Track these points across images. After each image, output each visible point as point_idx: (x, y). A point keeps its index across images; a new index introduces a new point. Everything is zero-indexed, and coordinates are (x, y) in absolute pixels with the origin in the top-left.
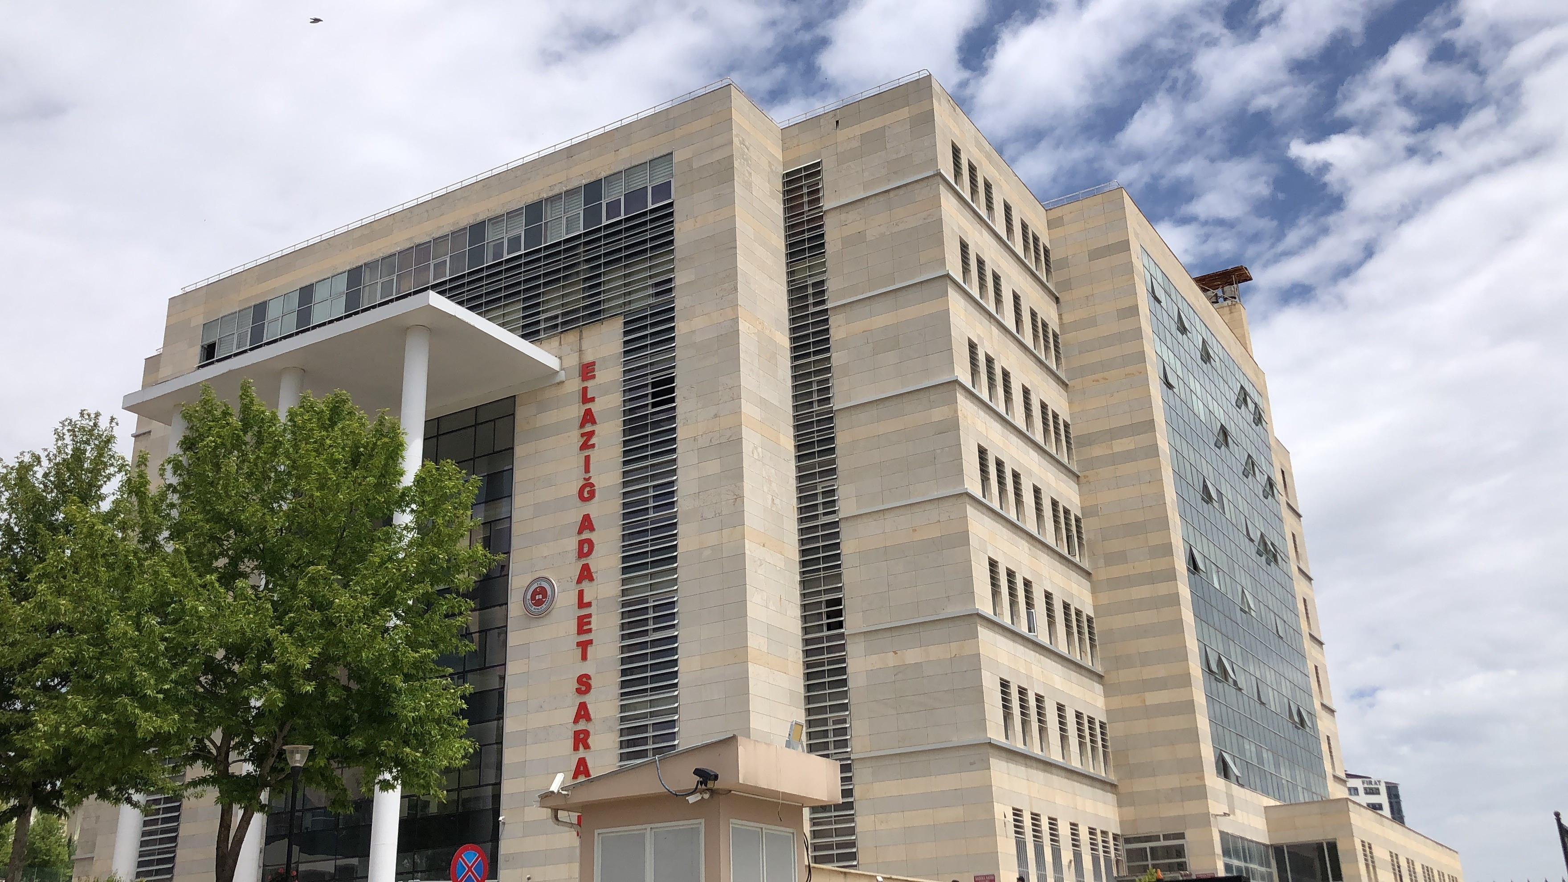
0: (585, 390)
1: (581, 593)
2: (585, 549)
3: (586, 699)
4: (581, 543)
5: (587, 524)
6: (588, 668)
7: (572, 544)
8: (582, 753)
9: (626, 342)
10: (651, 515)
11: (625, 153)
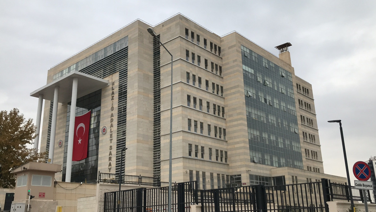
0: (112, 87)
1: (111, 129)
2: (112, 120)
3: (111, 151)
4: (111, 119)
5: (112, 115)
6: (111, 145)
7: (110, 119)
8: (110, 161)
9: (120, 77)
10: (122, 113)
11: (120, 36)
